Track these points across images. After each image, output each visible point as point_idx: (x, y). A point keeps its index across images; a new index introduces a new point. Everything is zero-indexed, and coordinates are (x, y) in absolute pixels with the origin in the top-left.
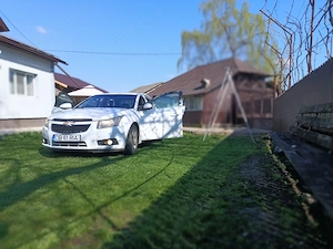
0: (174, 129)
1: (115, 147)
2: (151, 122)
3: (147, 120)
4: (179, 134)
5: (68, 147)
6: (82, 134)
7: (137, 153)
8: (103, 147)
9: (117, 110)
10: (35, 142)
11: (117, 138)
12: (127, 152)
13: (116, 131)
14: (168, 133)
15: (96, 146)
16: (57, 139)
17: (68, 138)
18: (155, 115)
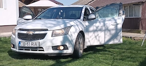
0: (114, 36)
1: (65, 51)
2: (94, 31)
3: (91, 29)
4: (119, 40)
5: (30, 52)
6: (41, 41)
7: (83, 57)
8: (56, 52)
9: (67, 21)
10: (5, 45)
11: (67, 44)
12: (75, 56)
13: (66, 39)
14: (109, 40)
15: (51, 51)
16: (22, 45)
17: (30, 44)
18: (98, 24)
